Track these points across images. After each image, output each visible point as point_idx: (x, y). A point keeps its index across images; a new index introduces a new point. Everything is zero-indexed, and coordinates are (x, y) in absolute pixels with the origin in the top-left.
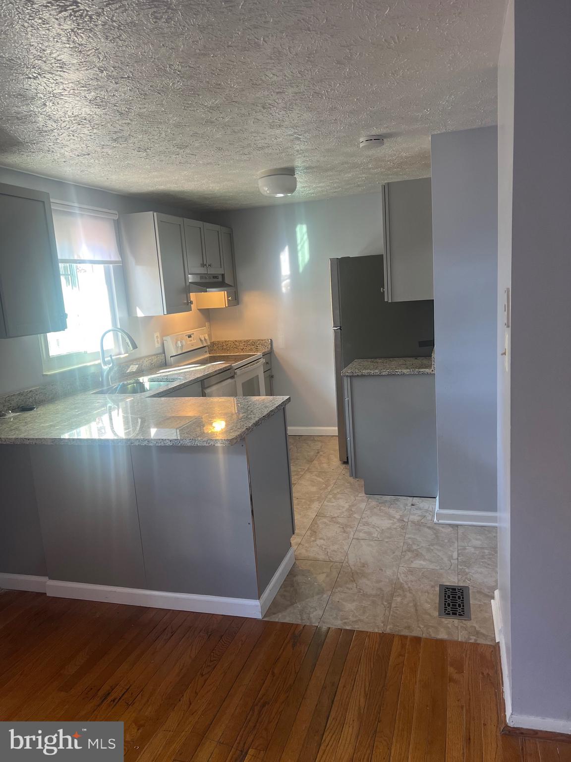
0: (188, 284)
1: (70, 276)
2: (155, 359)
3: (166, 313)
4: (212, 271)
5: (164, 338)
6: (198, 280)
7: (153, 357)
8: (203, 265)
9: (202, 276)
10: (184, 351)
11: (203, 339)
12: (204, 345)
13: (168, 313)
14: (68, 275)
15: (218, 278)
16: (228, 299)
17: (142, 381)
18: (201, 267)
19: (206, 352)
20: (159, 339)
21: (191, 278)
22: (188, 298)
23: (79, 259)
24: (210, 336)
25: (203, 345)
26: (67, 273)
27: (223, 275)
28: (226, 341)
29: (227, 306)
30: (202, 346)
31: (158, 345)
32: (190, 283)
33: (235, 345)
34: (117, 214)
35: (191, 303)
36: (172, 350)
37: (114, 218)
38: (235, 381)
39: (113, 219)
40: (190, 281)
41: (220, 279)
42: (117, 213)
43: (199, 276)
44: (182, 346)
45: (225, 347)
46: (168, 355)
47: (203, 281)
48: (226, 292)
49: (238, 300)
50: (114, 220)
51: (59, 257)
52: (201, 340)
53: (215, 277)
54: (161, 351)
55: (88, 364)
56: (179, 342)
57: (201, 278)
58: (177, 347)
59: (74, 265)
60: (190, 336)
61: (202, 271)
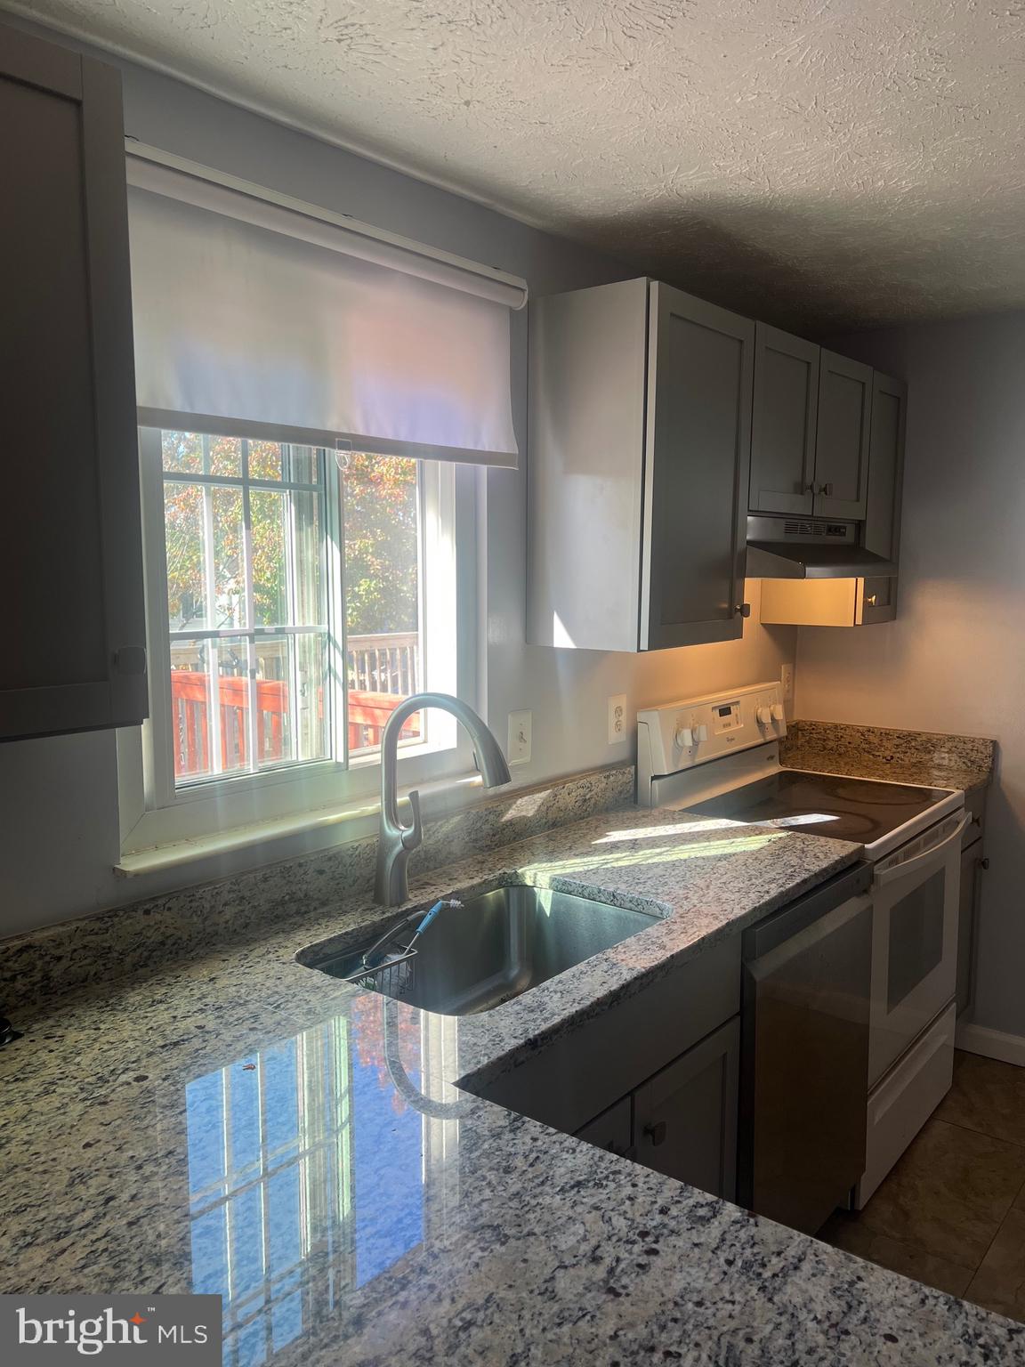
0: (741, 545)
1: (315, 494)
2: (599, 784)
3: (644, 645)
4: (828, 509)
5: (641, 716)
6: (776, 533)
7: (593, 779)
8: (800, 488)
9: (792, 522)
10: (699, 760)
11: (766, 720)
12: (769, 738)
13: (652, 646)
14: (310, 488)
15: (844, 534)
16: (865, 603)
17: (529, 882)
18: (796, 492)
19: (771, 758)
20: (623, 718)
21: (752, 528)
22: (735, 593)
23: (345, 430)
24: (788, 706)
25: (764, 736)
26: (306, 482)
27: (860, 526)
28: (836, 727)
29: (859, 622)
30: (761, 741)
31: (616, 737)
32: (749, 543)
33: (868, 743)
34: (523, 290)
35: (745, 610)
36: (659, 757)
37: (513, 304)
38: (871, 908)
39: (511, 308)
40: (748, 537)
41: (849, 537)
42: (525, 287)
43: (783, 521)
44: (696, 743)
45: (831, 744)
46: (645, 774)
47: (796, 538)
48: (861, 581)
49: (896, 607)
50: (512, 311)
51: (142, 399)
52: (759, 722)
53: (835, 530)
54: (623, 754)
55: (333, 817)
56: (687, 733)
57: (789, 529)
58: (678, 748)
59: (336, 455)
60: (725, 711)
61: (797, 505)
